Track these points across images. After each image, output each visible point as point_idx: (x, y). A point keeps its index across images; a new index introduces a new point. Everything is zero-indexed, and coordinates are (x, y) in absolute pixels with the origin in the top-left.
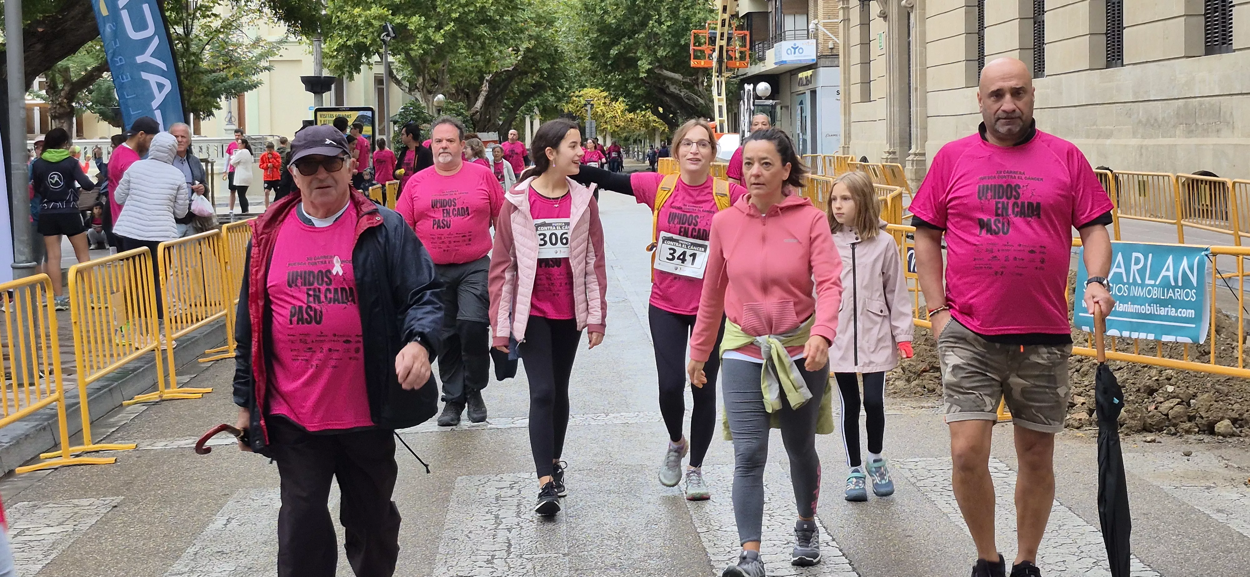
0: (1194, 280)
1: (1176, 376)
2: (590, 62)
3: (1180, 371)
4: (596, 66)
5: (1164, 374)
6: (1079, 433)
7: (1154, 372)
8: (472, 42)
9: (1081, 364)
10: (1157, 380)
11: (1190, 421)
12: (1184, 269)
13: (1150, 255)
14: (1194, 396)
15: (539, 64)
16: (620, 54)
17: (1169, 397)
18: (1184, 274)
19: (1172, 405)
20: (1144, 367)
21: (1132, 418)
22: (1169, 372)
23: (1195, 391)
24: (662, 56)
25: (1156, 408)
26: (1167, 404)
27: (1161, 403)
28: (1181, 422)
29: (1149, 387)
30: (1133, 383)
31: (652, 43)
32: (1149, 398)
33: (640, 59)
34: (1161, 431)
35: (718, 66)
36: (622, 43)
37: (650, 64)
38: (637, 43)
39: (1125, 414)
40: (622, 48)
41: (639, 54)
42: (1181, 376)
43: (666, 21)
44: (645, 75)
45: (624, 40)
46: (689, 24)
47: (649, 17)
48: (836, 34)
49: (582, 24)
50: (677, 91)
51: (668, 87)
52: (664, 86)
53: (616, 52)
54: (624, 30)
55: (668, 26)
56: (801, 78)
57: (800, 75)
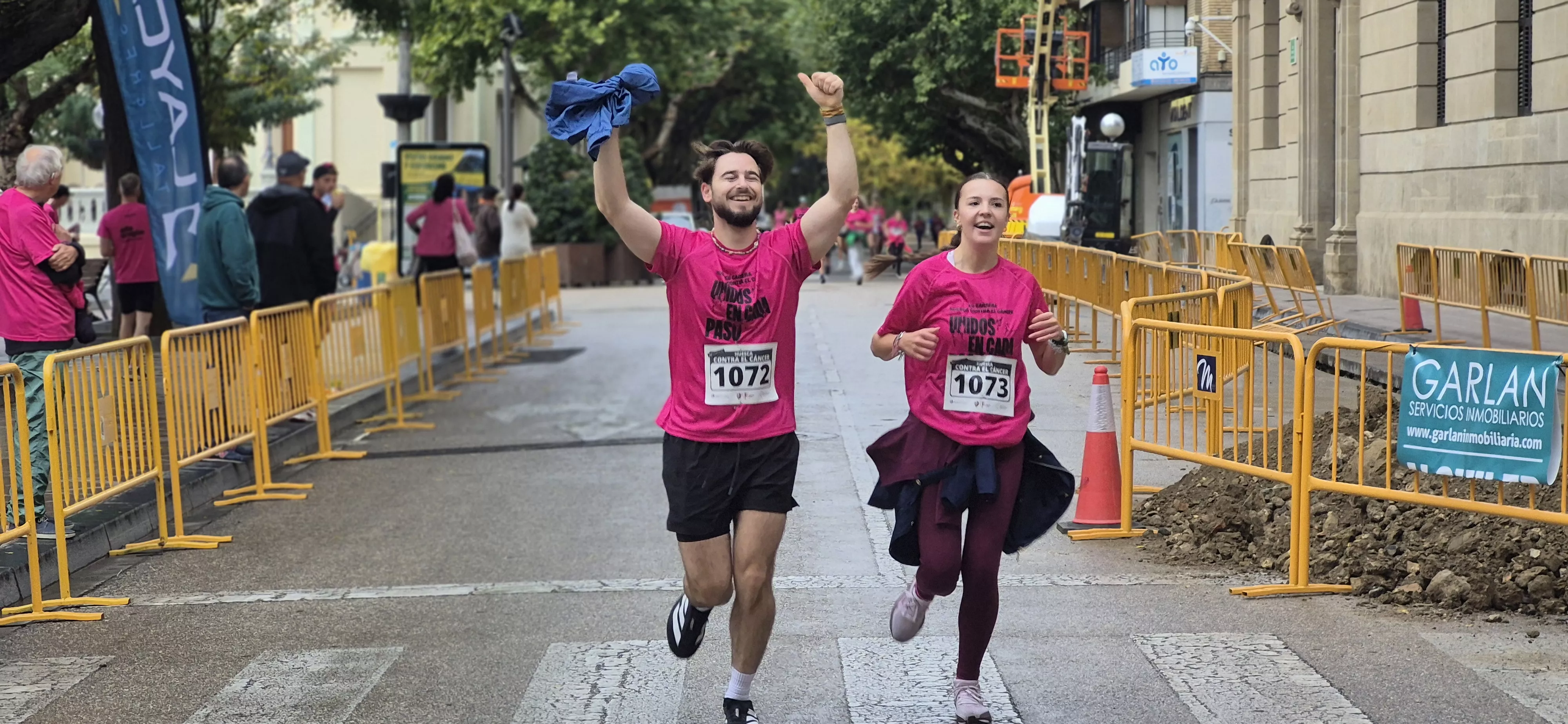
0: (1542, 399)
1: (1544, 536)
3: (1551, 528)
5: (1529, 533)
6: (1403, 610)
7: (1515, 531)
8: (649, 43)
9: (1421, 520)
10: (1517, 541)
11: (1557, 597)
12: (1530, 385)
13: (1491, 365)
15: (759, 79)
16: (885, 66)
17: (1532, 563)
18: (1531, 390)
19: (1533, 574)
20: (1504, 524)
21: (1475, 591)
22: (1537, 531)
24: (952, 69)
25: (1513, 579)
26: (1528, 574)
27: (1520, 571)
28: (1544, 597)
29: (1506, 550)
30: (1488, 546)
31: (938, 47)
32: (1505, 566)
33: (917, 73)
34: (1514, 609)
35: (1036, 88)
36: (890, 47)
37: (934, 81)
38: (913, 48)
39: (1469, 585)
40: (890, 55)
41: (916, 65)
42: (1552, 537)
43: (959, 13)
44: (926, 99)
45: (892, 41)
46: (996, 20)
47: (934, 6)
48: (1227, 39)
49: (826, 15)
50: (977, 126)
51: (964, 118)
52: (959, 117)
53: (880, 61)
54: (892, 27)
55: (962, 21)
56: (1175, 109)
57: (1174, 104)
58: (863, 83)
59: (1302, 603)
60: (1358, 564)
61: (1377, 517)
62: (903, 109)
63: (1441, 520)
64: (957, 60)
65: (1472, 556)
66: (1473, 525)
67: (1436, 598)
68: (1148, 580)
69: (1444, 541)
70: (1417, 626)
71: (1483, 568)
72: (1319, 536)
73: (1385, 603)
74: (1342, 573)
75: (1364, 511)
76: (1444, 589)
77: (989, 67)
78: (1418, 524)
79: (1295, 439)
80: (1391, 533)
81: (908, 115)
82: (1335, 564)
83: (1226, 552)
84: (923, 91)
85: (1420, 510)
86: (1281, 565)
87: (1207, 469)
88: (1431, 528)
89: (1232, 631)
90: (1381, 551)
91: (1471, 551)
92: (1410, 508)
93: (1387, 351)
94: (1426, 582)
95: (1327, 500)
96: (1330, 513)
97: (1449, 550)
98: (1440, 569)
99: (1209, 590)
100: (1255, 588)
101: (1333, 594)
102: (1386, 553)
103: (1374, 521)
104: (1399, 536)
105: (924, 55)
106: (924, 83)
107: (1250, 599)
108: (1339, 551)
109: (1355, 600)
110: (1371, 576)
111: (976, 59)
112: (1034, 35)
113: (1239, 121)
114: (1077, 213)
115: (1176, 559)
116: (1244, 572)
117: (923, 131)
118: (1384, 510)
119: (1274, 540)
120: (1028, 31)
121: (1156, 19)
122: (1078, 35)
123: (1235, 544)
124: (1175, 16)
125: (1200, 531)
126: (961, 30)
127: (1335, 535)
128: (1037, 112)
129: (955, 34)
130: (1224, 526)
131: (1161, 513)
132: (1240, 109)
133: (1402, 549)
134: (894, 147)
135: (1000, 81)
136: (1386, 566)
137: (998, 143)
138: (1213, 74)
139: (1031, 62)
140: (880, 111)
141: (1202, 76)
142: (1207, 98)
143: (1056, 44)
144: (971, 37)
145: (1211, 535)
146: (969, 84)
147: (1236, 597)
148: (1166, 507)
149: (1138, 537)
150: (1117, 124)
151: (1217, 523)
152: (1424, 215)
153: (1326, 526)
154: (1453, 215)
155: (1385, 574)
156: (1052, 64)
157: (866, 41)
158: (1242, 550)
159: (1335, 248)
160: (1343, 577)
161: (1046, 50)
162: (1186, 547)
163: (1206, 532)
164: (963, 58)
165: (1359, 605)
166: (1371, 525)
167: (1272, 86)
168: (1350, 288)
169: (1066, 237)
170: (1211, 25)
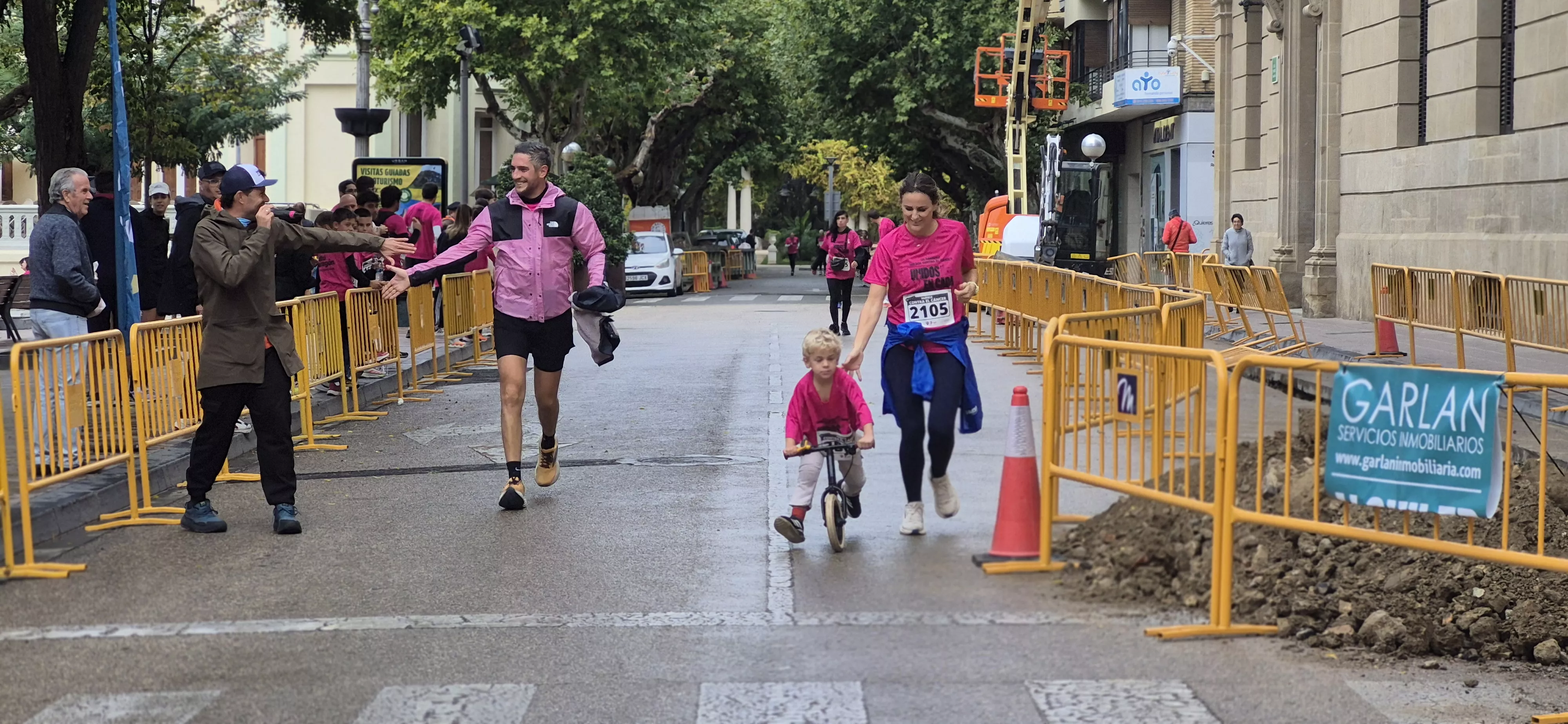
1: (1489, 574)
2: (818, 95)
3: (1495, 566)
4: (828, 103)
5: (1473, 570)
6: (1332, 654)
7: (1457, 568)
8: (624, 59)
9: (1356, 555)
10: (1461, 579)
11: (1502, 641)
14: (1512, 604)
15: (740, 98)
16: (865, 85)
17: (1475, 603)
19: (1475, 616)
20: (1446, 560)
21: (1411, 634)
22: (1481, 568)
23: (1514, 596)
25: (1454, 621)
26: (1470, 615)
27: (1462, 612)
28: (1487, 641)
29: (1447, 589)
30: (1428, 584)
31: (918, 66)
32: (1447, 606)
33: (898, 92)
34: (1454, 654)
35: (1014, 106)
36: (870, 66)
37: (914, 100)
38: (893, 66)
39: (1404, 628)
40: (870, 74)
41: (896, 85)
42: (1497, 575)
43: (940, 32)
44: (906, 118)
45: (872, 59)
46: (977, 37)
47: (915, 25)
48: (1210, 58)
49: (805, 33)
50: (959, 146)
51: (944, 138)
52: (939, 137)
53: (860, 80)
54: (873, 45)
55: (944, 41)
56: (1158, 130)
57: (1157, 125)
58: (843, 102)
59: (1222, 646)
60: (1287, 603)
61: (1309, 551)
62: (887, 129)
63: (1378, 555)
64: (937, 79)
65: (1410, 595)
66: (1412, 561)
67: (1368, 641)
68: (1058, 618)
69: (1381, 578)
70: (1345, 672)
71: (1422, 609)
72: (1248, 572)
73: (1314, 646)
74: (1269, 612)
75: (1296, 546)
76: (1378, 632)
77: (968, 87)
78: (1353, 559)
79: (1218, 466)
80: (1323, 569)
81: (892, 137)
82: (1262, 602)
83: (1147, 590)
84: (903, 111)
85: (1355, 544)
86: (1204, 603)
87: (1137, 499)
88: (1367, 564)
89: (1141, 676)
90: (1311, 589)
91: (1408, 590)
92: (1345, 542)
93: (1315, 370)
94: (1358, 624)
95: (1259, 533)
96: (1260, 547)
97: (1385, 587)
98: (1374, 610)
99: (1123, 631)
100: (1173, 629)
101: (1258, 635)
102: (1317, 591)
103: (1306, 556)
104: (1332, 572)
105: (904, 73)
106: (904, 102)
107: (1165, 641)
108: (1267, 588)
109: (1280, 643)
110: (1299, 617)
111: (958, 77)
112: (1013, 53)
113: (1222, 142)
114: (1050, 233)
115: (1093, 596)
116: (1164, 610)
117: (908, 153)
118: (1317, 543)
119: (1198, 575)
120: (1007, 49)
121: (1139, 38)
122: (1058, 53)
123: (1158, 579)
124: (1158, 34)
125: (1121, 564)
126: (942, 49)
127: (1264, 571)
128: (1014, 131)
129: (936, 53)
130: (1146, 559)
131: (1085, 544)
132: (1222, 129)
133: (1334, 587)
134: (881, 170)
135: (979, 100)
136: (1316, 606)
137: (978, 164)
138: (1196, 95)
139: (1009, 81)
140: (865, 132)
141: (1184, 96)
142: (1190, 118)
143: (1036, 64)
144: (952, 56)
145: (1132, 569)
146: (950, 104)
147: (1150, 639)
148: (1092, 539)
149: (1057, 571)
150: (1098, 145)
151: (1140, 556)
152: (1404, 237)
153: (1255, 561)
154: (1433, 236)
155: (1314, 614)
156: (1032, 83)
157: (846, 59)
158: (1165, 586)
159: (1314, 270)
160: (1269, 617)
161: (1025, 68)
162: (1106, 583)
163: (1126, 567)
164: (944, 78)
165: (1284, 648)
166: (1303, 560)
167: (1254, 106)
168: (1329, 311)
169: (1040, 257)
170: (1195, 44)
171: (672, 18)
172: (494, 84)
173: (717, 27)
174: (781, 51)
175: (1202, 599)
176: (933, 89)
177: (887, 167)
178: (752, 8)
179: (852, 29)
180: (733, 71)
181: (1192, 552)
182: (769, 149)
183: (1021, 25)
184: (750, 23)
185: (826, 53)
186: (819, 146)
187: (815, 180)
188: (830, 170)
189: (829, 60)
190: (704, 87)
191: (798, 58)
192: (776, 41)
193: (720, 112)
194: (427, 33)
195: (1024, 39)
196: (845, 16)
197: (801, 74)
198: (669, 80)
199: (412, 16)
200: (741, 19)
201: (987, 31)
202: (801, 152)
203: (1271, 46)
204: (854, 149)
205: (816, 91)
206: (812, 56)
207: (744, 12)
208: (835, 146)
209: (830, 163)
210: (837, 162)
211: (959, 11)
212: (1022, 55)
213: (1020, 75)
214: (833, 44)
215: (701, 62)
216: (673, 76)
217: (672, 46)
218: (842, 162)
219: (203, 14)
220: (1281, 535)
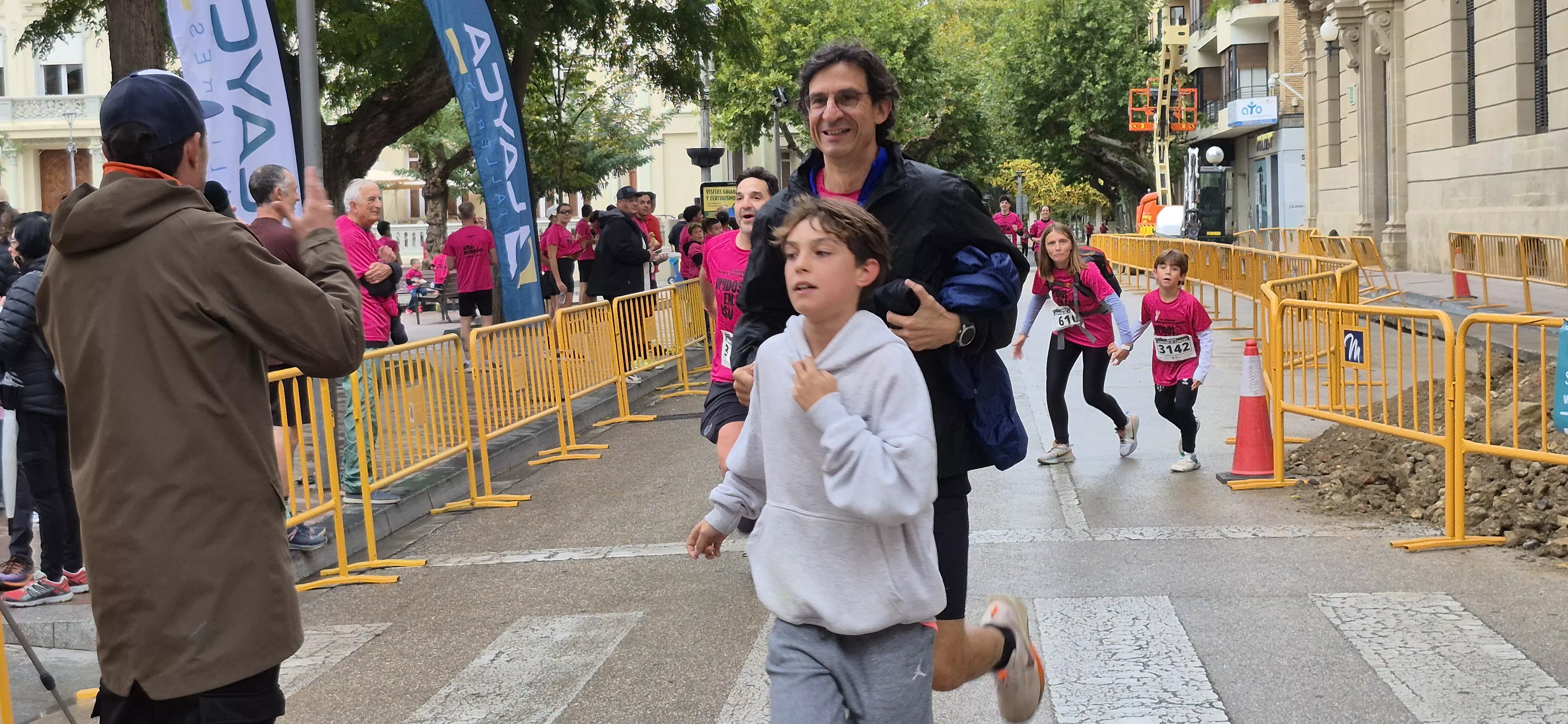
2: (1015, 128)
4: (1022, 133)
6: (1563, 564)
15: (959, 133)
16: (1049, 120)
31: (1086, 105)
33: (1072, 124)
35: (1159, 130)
36: (1052, 106)
37: (1084, 129)
38: (1068, 106)
40: (1052, 112)
43: (1101, 80)
44: (1078, 142)
45: (1053, 102)
46: (1128, 83)
47: (1082, 76)
48: (1300, 89)
49: (1006, 85)
50: (1115, 160)
51: (1105, 154)
52: (1101, 154)
53: (1045, 116)
54: (1053, 92)
55: (1103, 86)
56: (1260, 142)
57: (1259, 138)
58: (1034, 132)
59: (1461, 556)
60: (1509, 517)
61: (1522, 473)
62: (1061, 151)
64: (1100, 113)
68: (1310, 531)
72: (1466, 490)
73: (1544, 556)
74: (1493, 525)
75: (1508, 468)
77: (1124, 117)
79: (1447, 405)
80: (1538, 489)
81: (1065, 155)
82: (1484, 517)
83: (1376, 504)
84: (1076, 136)
85: (1563, 467)
86: (1431, 515)
87: (1344, 426)
89: (1406, 588)
90: (1530, 505)
92: (1554, 466)
93: (1540, 326)
99: (1370, 542)
100: (1414, 542)
101: (1488, 545)
102: (1536, 508)
103: (1519, 477)
104: (1546, 491)
105: (1076, 110)
106: (1076, 130)
107: (1411, 552)
108: (1487, 504)
109: (1511, 553)
110: (1524, 530)
111: (1114, 111)
112: (1157, 92)
113: (1311, 148)
114: (1193, 218)
115: (1330, 509)
116: (1397, 522)
117: (1076, 166)
118: (1528, 467)
119: (1421, 492)
120: (1152, 90)
121: (1245, 78)
122: (1189, 90)
123: (1384, 495)
124: (1259, 75)
125: (1351, 483)
126: (1103, 92)
127: (1481, 489)
128: (1160, 147)
129: (1098, 95)
130: (1373, 479)
131: (1306, 463)
132: (1310, 139)
133: (1550, 504)
134: (1055, 178)
135: (1132, 126)
136: (1538, 520)
137: (1130, 172)
138: (1289, 116)
139: (1155, 111)
140: (1045, 153)
141: (1280, 117)
142: (1284, 133)
143: (1173, 98)
144: (1110, 97)
145: (1361, 487)
146: (1108, 131)
147: (1397, 550)
148: (1311, 459)
149: (1290, 486)
150: (1218, 154)
151: (1366, 477)
152: (1460, 211)
153: (1470, 480)
154: (1484, 210)
155: (1537, 528)
156: (1171, 112)
157: (1034, 102)
158: (1391, 501)
159: (1390, 237)
160: (1494, 529)
161: (1166, 102)
162: (1338, 498)
163: (1356, 485)
164: (1104, 112)
165: (1517, 558)
166: (1517, 480)
167: (1335, 121)
168: (1402, 266)
169: (1185, 234)
170: (1287, 80)
171: (914, 78)
172: (792, 129)
173: (942, 84)
174: (989, 99)
175: (1428, 512)
176: (1097, 120)
177: (1059, 177)
178: (966, 69)
179: (1038, 81)
180: (955, 113)
181: (1408, 472)
182: (977, 167)
183: (1162, 72)
184: (965, 80)
185: (1021, 98)
186: (1010, 165)
187: (1008, 187)
188: (1019, 180)
189: (1022, 103)
190: (936, 126)
191: (1001, 103)
192: (985, 92)
193: (946, 142)
194: (745, 95)
195: (1165, 82)
196: (1033, 72)
197: (1003, 114)
198: (911, 121)
199: (735, 84)
200: (959, 78)
201: (1134, 78)
202: (999, 169)
203: (1349, 79)
204: (1037, 165)
205: (1015, 125)
206: (1011, 101)
207: (961, 73)
208: (1021, 163)
209: (1019, 175)
210: (1023, 175)
211: (1114, 65)
212: (1165, 93)
213: (1163, 107)
214: (1025, 92)
215: (934, 108)
216: (914, 119)
217: (914, 97)
218: (1027, 174)
219: (595, 86)
220: (1495, 460)
